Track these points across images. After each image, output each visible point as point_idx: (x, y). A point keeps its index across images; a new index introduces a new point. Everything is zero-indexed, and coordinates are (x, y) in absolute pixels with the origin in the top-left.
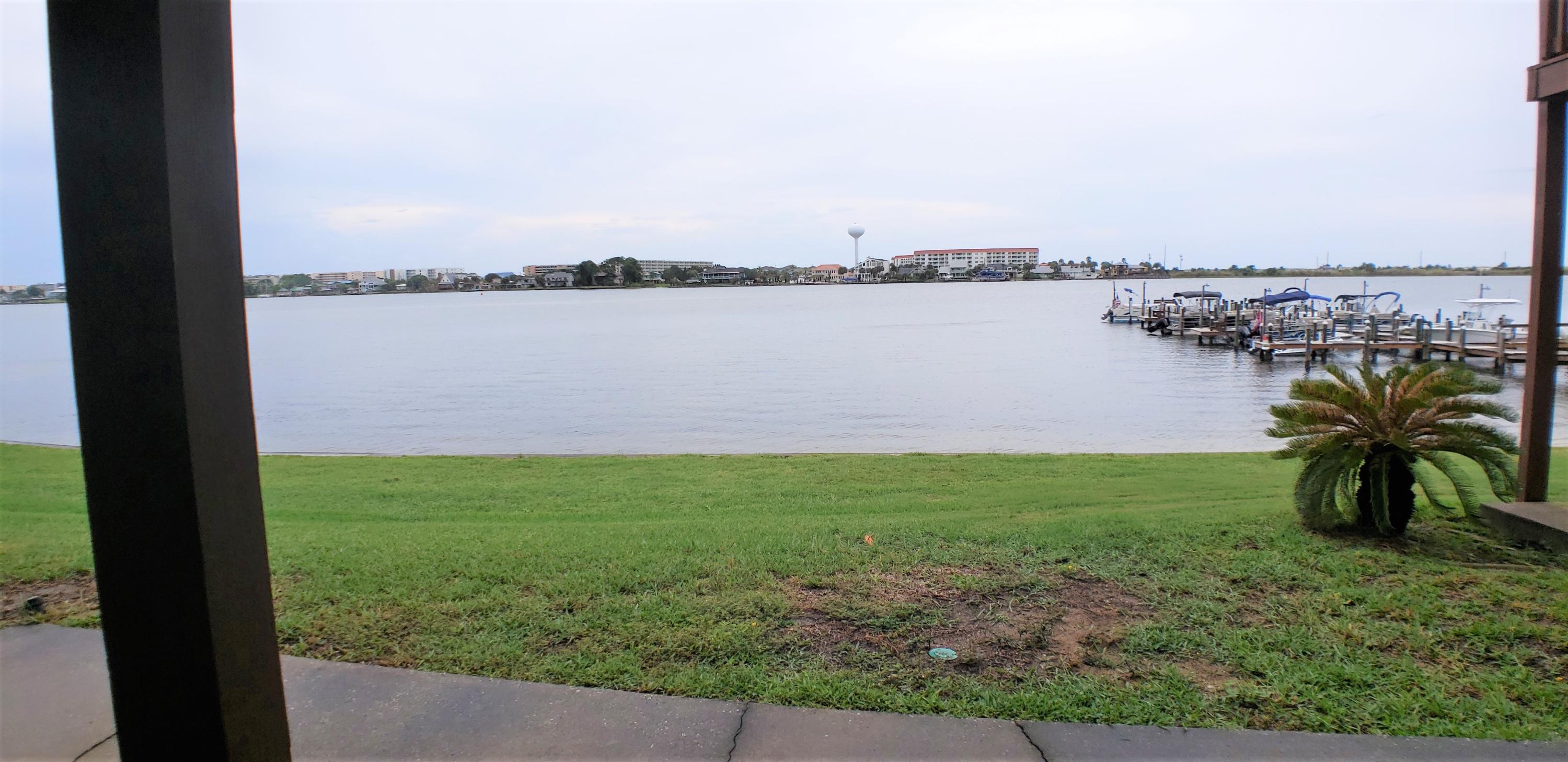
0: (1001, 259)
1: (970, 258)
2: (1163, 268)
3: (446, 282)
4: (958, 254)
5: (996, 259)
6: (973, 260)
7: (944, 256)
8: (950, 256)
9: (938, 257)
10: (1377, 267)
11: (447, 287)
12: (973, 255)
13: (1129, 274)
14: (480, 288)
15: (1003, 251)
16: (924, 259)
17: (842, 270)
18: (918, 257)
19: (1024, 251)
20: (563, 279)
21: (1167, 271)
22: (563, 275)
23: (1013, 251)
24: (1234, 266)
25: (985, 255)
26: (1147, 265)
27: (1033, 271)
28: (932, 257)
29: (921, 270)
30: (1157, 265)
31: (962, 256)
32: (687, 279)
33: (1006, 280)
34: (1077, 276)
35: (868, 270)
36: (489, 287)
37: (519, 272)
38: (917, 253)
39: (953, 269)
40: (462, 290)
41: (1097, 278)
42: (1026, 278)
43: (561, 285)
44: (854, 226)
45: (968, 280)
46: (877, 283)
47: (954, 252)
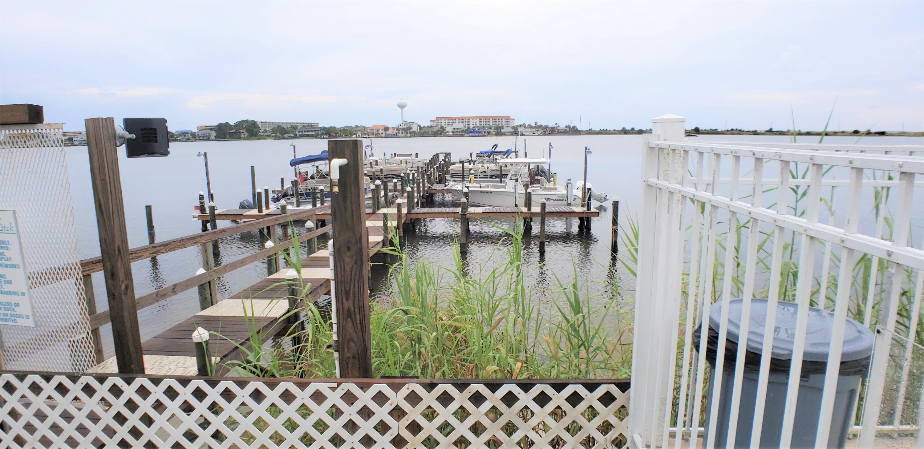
0: (488, 123)
1: (469, 122)
2: (577, 129)
4: (462, 119)
5: (485, 123)
6: (471, 123)
7: (454, 121)
8: (457, 120)
9: (450, 121)
10: (700, 129)
12: (471, 120)
13: (557, 133)
15: (489, 118)
16: (442, 122)
17: (386, 129)
18: (438, 121)
19: (502, 118)
20: (208, 135)
21: (580, 131)
23: (495, 118)
25: (478, 120)
26: (569, 127)
27: (502, 130)
28: (447, 121)
29: (436, 129)
30: (574, 127)
31: (464, 121)
32: (286, 133)
33: (484, 136)
34: (526, 134)
35: (404, 130)
38: (438, 119)
39: (454, 129)
41: (539, 135)
42: (496, 135)
43: (207, 138)
44: (402, 101)
45: (462, 136)
46: (408, 137)
47: (459, 118)
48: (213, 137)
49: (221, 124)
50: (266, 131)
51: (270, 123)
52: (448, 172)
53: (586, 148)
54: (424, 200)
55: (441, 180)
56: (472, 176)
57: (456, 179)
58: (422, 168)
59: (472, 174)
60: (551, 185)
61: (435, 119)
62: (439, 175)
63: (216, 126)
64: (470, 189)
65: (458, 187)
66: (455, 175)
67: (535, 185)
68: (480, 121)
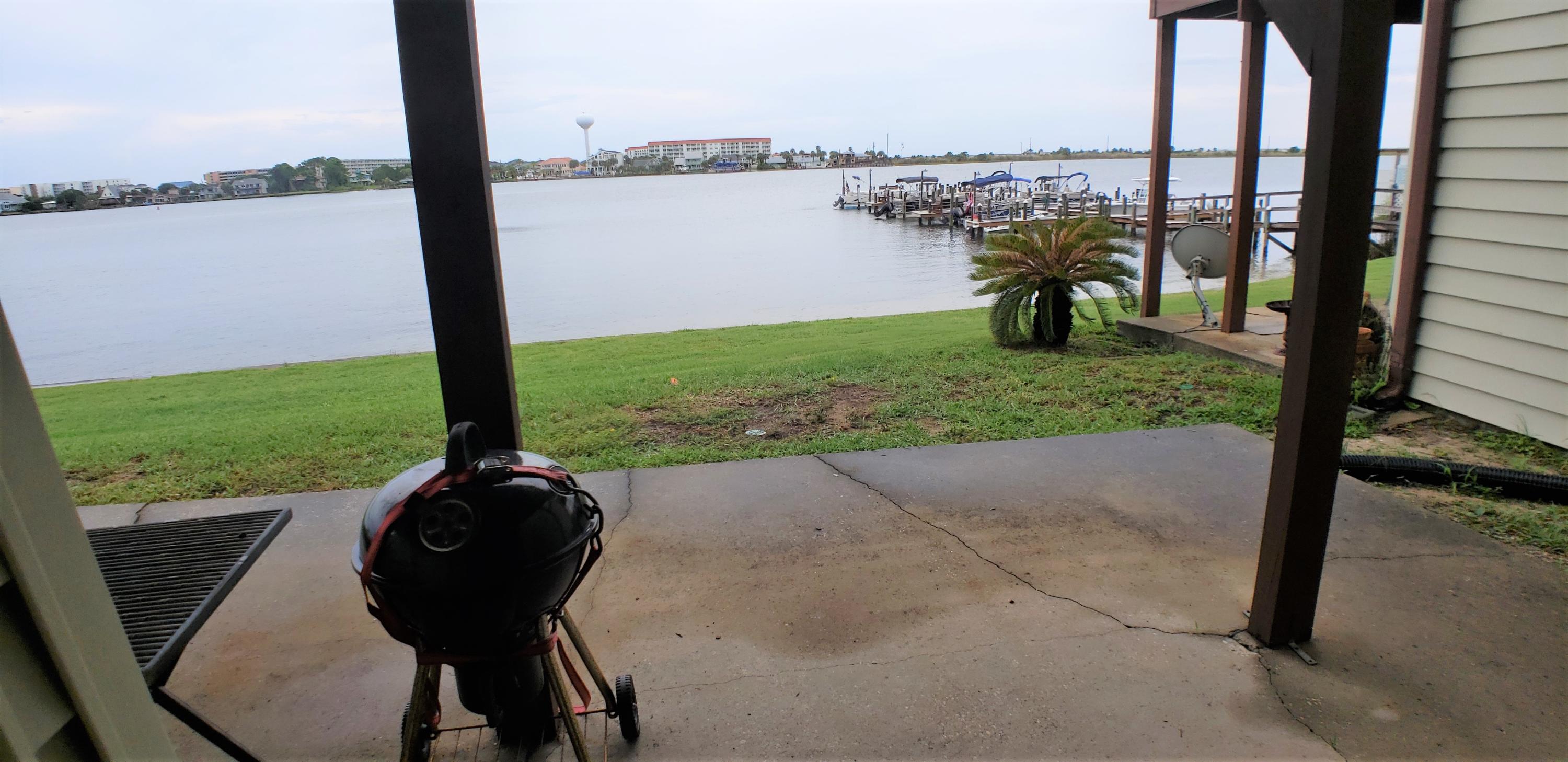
0: (736, 150)
1: (704, 148)
3: (108, 196)
4: (693, 144)
5: (730, 150)
6: (708, 151)
7: (679, 147)
8: (685, 147)
9: (673, 148)
11: (111, 201)
12: (708, 146)
14: (154, 201)
15: (736, 141)
17: (574, 164)
18: (652, 149)
19: (757, 140)
20: (255, 186)
22: (254, 182)
23: (746, 141)
24: (949, 153)
25: (719, 145)
26: (872, 153)
27: (767, 161)
28: (666, 148)
29: (656, 162)
30: (881, 153)
31: (697, 147)
33: (741, 170)
34: (808, 165)
35: (602, 163)
36: (165, 199)
37: (199, 180)
38: (651, 144)
39: (688, 160)
40: (130, 205)
42: (761, 168)
43: (254, 193)
44: (586, 116)
45: (704, 171)
46: (611, 176)
47: (688, 143)
48: (264, 191)
49: (276, 167)
50: (360, 175)
61: (647, 145)
63: (270, 171)
68: (723, 146)
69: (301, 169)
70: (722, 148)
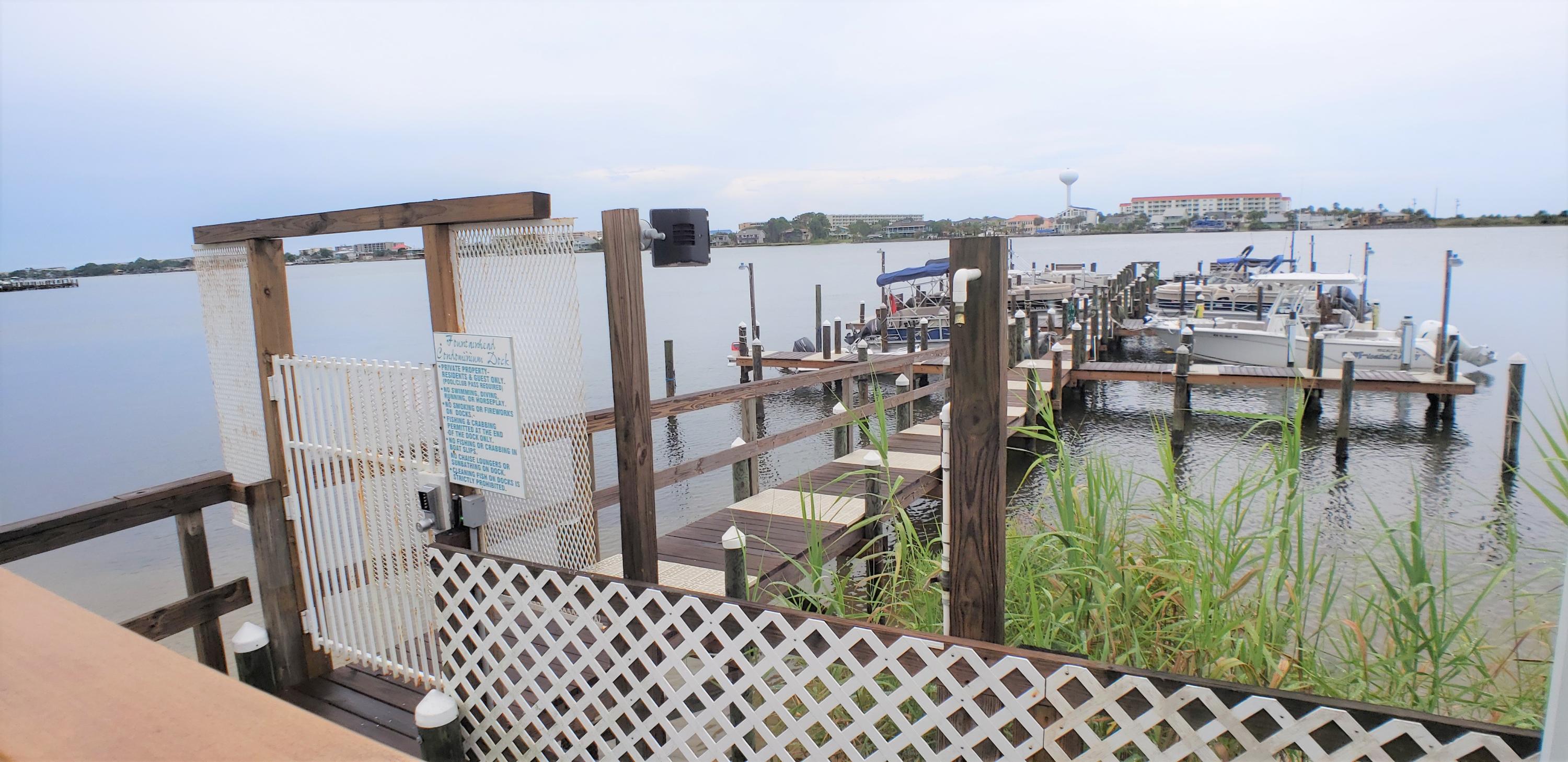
0: (1233, 206)
1: (1197, 205)
4: (1184, 200)
5: (1228, 206)
6: (1201, 207)
7: (1167, 204)
8: (1174, 203)
9: (1159, 204)
12: (1201, 202)
13: (1383, 223)
15: (1237, 197)
16: (1142, 207)
17: (1039, 221)
18: (1135, 205)
19: (1265, 196)
20: (755, 236)
21: (1434, 220)
22: (753, 232)
23: (1249, 197)
25: (1215, 201)
26: (1409, 212)
27: (1263, 220)
28: (1153, 204)
29: (1131, 219)
30: (1420, 212)
31: (1187, 203)
32: (870, 233)
33: (1227, 230)
34: (1314, 225)
35: (1069, 221)
38: (1135, 200)
39: (1167, 218)
41: (1342, 228)
42: (1253, 228)
43: (751, 242)
44: (1072, 171)
45: (1183, 231)
46: (1077, 235)
47: (1177, 198)
48: (761, 240)
49: (773, 220)
50: (839, 230)
51: (847, 216)
52: (1151, 299)
53: (1449, 253)
54: (1105, 348)
55: (1138, 313)
56: (1200, 307)
57: (1166, 310)
58: (1103, 289)
59: (1201, 301)
60: (1367, 327)
61: (1129, 201)
62: (1136, 303)
63: (766, 223)
64: (1196, 329)
65: (1172, 324)
66: (1165, 304)
67: (1328, 326)
68: (1220, 202)
69: (795, 222)
70: (1219, 204)
